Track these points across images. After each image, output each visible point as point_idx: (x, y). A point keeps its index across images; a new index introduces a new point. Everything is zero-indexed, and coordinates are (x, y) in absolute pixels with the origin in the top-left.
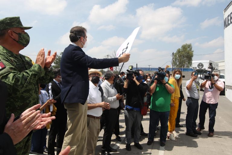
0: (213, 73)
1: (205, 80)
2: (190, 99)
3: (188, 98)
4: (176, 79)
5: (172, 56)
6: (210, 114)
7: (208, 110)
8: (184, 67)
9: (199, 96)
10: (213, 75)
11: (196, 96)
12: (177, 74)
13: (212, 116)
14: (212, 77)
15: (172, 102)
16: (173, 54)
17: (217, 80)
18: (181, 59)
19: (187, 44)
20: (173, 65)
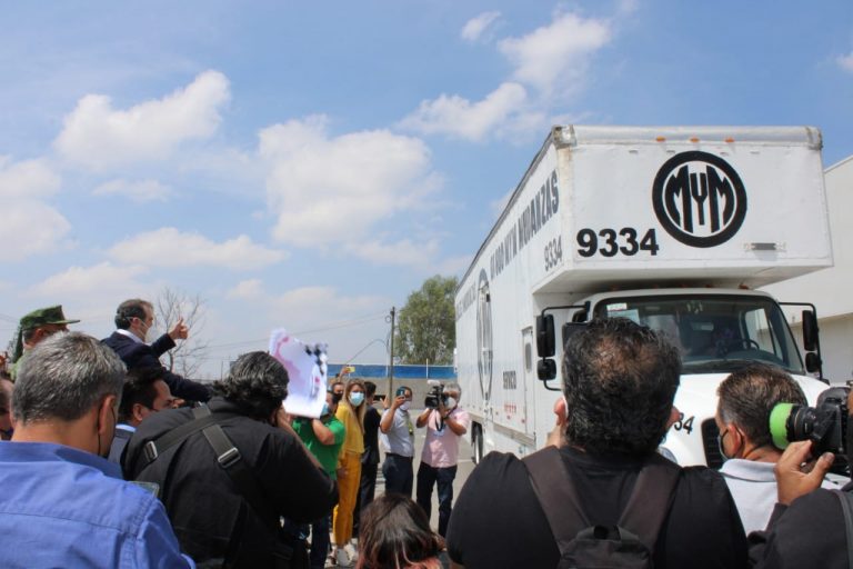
0: (445, 390)
1: (427, 409)
2: (392, 458)
3: (388, 455)
4: (352, 406)
5: (389, 319)
6: (440, 494)
7: (435, 487)
8: (432, 362)
9: (413, 451)
10: (445, 397)
11: (405, 450)
12: (356, 391)
13: (444, 497)
14: (441, 403)
15: (339, 465)
16: (393, 313)
17: (455, 408)
18: (420, 333)
19: (439, 277)
20: (392, 356)
